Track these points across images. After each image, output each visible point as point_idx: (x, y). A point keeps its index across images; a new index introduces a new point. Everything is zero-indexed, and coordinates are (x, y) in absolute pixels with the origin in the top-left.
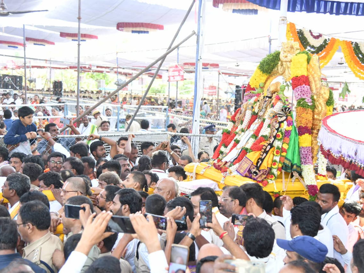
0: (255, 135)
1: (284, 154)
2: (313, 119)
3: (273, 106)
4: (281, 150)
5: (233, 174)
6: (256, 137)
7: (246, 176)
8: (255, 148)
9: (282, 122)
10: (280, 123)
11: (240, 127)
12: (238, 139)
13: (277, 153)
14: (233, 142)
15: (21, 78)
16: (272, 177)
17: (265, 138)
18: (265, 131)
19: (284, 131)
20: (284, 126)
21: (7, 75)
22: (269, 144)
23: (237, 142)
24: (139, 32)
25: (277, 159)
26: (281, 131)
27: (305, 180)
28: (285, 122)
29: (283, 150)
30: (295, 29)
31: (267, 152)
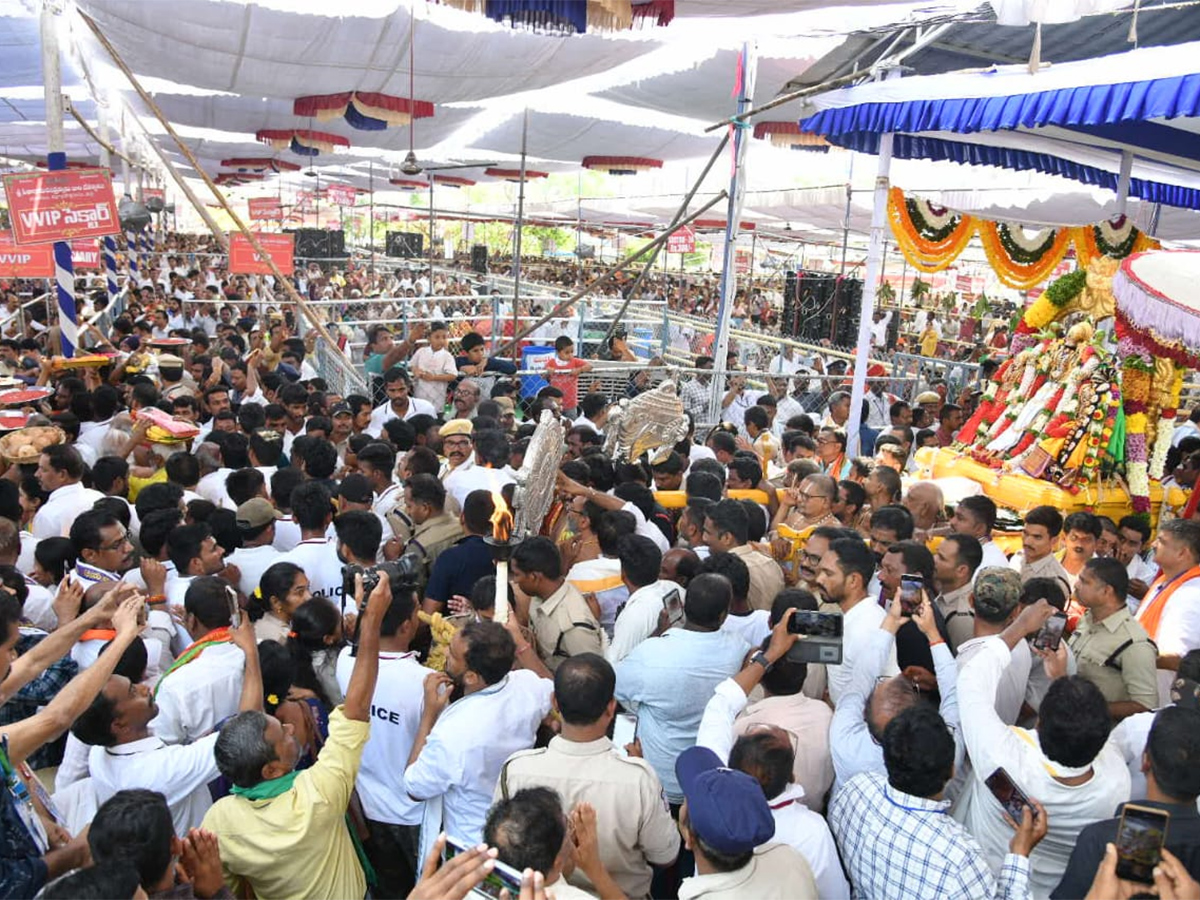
0: (1050, 410)
1: (1105, 445)
2: (1151, 389)
3: (1081, 364)
4: (1099, 438)
5: (1015, 472)
6: (1050, 416)
7: (1041, 478)
8: (1052, 432)
9: (1104, 392)
10: (1100, 394)
11: (1014, 394)
12: (1014, 413)
13: (1095, 442)
14: (1002, 418)
15: (420, 237)
16: (1083, 481)
17: (1068, 417)
18: (1067, 405)
19: (1106, 407)
20: (1108, 399)
21: (400, 233)
22: (1081, 428)
23: (1012, 419)
24: (621, 172)
25: (1094, 452)
26: (1101, 407)
27: (1131, 486)
28: (1109, 394)
29: (1103, 438)
30: (902, 197)
31: (1077, 441)
